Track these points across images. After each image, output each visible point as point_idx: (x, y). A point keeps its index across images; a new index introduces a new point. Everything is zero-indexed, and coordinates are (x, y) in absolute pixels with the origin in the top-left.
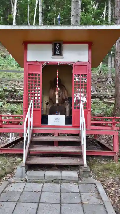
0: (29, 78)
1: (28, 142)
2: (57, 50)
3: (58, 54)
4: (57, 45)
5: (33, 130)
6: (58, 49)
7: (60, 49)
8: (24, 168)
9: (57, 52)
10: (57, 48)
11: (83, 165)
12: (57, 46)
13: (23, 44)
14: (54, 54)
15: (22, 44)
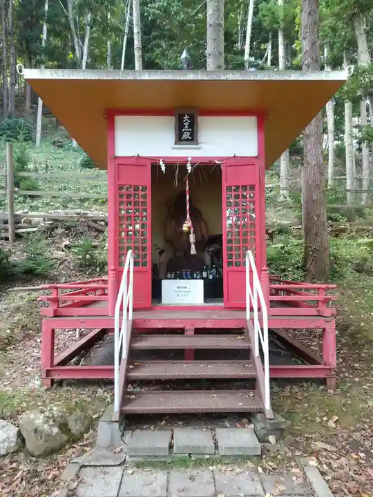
0: (121, 196)
1: (124, 356)
2: (185, 131)
3: (188, 140)
4: (186, 117)
5: (134, 322)
6: (187, 127)
7: (193, 128)
8: (117, 425)
9: (186, 135)
10: (186, 125)
11: (262, 411)
12: (186, 121)
13: (105, 116)
14: (179, 139)
15: (103, 116)
